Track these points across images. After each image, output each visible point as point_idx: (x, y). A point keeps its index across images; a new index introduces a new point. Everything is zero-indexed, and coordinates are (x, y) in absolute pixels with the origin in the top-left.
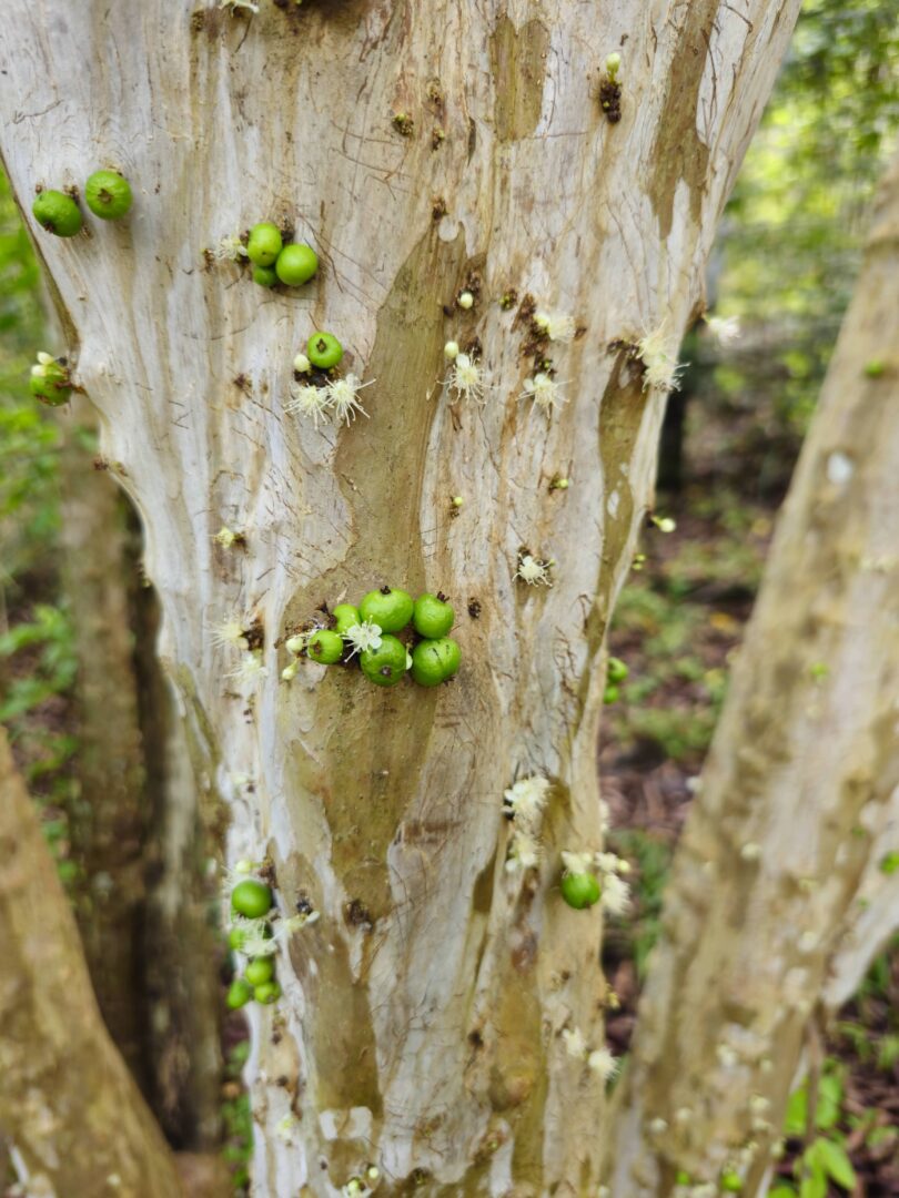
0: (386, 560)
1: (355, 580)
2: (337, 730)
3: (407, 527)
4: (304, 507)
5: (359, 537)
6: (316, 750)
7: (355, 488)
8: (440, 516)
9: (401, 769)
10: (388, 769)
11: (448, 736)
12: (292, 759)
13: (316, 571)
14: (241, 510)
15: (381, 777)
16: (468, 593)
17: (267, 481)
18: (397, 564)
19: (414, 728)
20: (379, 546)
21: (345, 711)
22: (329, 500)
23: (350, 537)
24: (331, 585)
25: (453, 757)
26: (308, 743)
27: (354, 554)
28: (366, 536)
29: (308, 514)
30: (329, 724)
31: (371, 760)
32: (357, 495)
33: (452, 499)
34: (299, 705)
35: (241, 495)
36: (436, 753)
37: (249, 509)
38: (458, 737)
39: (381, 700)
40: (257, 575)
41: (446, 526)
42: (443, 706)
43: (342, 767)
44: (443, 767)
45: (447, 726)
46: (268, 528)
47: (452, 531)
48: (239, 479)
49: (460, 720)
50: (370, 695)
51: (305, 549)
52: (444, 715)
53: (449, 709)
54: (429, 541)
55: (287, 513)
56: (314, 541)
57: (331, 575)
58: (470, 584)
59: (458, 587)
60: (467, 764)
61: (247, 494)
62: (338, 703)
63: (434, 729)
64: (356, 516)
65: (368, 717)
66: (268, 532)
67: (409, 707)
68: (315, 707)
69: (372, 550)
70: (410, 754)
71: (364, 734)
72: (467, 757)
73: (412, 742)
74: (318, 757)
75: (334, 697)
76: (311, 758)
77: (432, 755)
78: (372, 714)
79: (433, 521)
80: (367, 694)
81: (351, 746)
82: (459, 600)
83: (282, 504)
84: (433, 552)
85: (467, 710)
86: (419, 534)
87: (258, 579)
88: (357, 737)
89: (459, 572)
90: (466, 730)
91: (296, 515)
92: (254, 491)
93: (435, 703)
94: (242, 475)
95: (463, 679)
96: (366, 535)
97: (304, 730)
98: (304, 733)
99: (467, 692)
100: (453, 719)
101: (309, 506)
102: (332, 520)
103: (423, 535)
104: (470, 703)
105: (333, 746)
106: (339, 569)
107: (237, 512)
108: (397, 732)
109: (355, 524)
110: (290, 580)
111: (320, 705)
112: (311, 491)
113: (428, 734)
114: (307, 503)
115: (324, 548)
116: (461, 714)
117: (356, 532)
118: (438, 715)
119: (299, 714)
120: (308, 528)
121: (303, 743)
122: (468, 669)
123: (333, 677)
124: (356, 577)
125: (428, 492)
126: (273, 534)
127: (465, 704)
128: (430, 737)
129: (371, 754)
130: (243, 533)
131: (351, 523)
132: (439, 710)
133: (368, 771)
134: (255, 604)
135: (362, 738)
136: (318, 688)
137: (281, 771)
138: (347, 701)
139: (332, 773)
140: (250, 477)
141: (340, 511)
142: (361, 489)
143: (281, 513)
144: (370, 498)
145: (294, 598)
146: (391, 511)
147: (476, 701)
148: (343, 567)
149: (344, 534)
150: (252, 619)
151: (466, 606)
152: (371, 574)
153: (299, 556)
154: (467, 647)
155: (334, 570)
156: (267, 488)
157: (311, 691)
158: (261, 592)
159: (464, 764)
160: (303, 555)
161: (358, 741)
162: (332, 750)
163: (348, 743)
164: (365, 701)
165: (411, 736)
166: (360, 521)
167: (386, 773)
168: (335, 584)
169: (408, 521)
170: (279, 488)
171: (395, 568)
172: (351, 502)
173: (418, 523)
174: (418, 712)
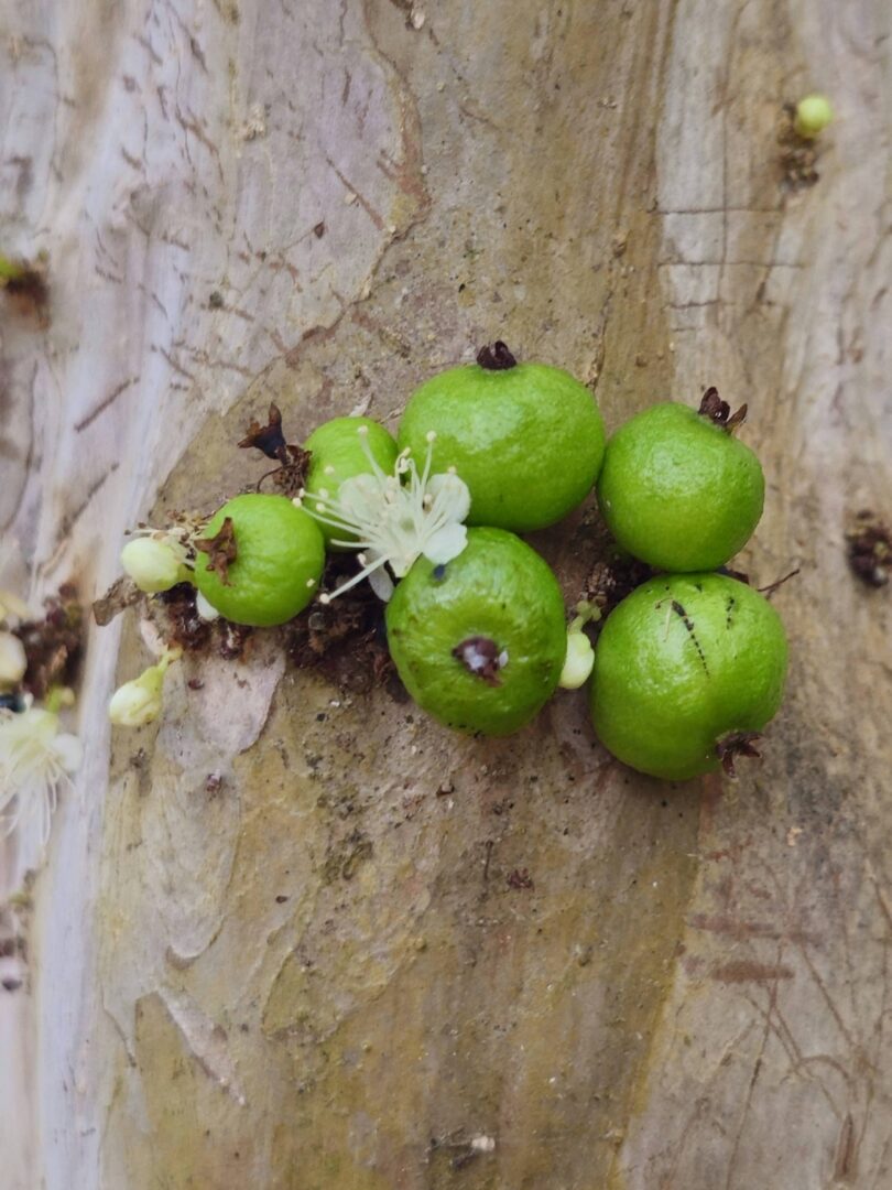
0: (520, 294)
1: (400, 361)
2: (301, 948)
3: (609, 179)
4: (239, 112)
5: (426, 201)
6: (220, 1033)
7: (419, 20)
8: (742, 162)
9: (547, 1133)
10: (495, 1131)
11: (743, 1018)
12: (133, 1080)
13: (266, 346)
14: (41, 173)
15: (466, 1160)
16: (851, 491)
17: (131, 59)
18: (561, 311)
19: (599, 966)
20: (496, 241)
21: (338, 870)
22: (325, 74)
23: (391, 204)
24: (316, 386)
25: (759, 1110)
26: (193, 1009)
27: (403, 267)
28: (449, 199)
29: (252, 137)
30: (277, 926)
31: (427, 1081)
32: (425, 44)
33: (792, 110)
34: (170, 856)
35: (43, 117)
36: (688, 1083)
37: (67, 167)
38: (783, 1032)
39: (474, 831)
40: (76, 413)
41: (768, 215)
42: (724, 890)
43: (315, 1109)
44: (718, 1145)
45: (739, 972)
46: (119, 220)
47: (790, 240)
48: (37, 61)
49: (792, 958)
50: (432, 807)
51: (238, 274)
52: (724, 927)
53: (745, 908)
54: (693, 246)
55: (184, 151)
56: (266, 240)
57: (315, 353)
58: (855, 461)
59: (809, 461)
60: (819, 1153)
61: (62, 117)
62: (311, 838)
63: (681, 978)
64: (419, 125)
65: (423, 900)
66: (118, 235)
67: (583, 873)
68: (225, 858)
69: (470, 252)
70: (584, 1073)
71: (403, 971)
72: (821, 1124)
73: (591, 1020)
74: (225, 1061)
75: (297, 813)
76: (202, 1067)
77: (675, 1088)
78: (439, 887)
79: (710, 176)
80: (419, 801)
81: (351, 1015)
82: (809, 507)
83: (174, 126)
84: (706, 294)
85: (819, 922)
86: (656, 212)
87: (82, 426)
88: (378, 979)
89: (817, 409)
90: (817, 1008)
91: (213, 149)
92: (86, 104)
93: (688, 871)
94: (49, 46)
95: (809, 800)
96: (450, 196)
97: (182, 953)
98: (181, 966)
99: (822, 855)
100: (763, 952)
101: (257, 108)
102: (331, 150)
103: (669, 219)
104: (833, 900)
105: (284, 1019)
106: (347, 328)
107: (24, 183)
108: (533, 971)
109: (413, 155)
110: (181, 397)
111: (244, 849)
112: (266, 50)
113: (659, 996)
114: (251, 96)
115: (299, 257)
116: (799, 937)
117: (415, 184)
118: (701, 922)
119: (170, 890)
120: (251, 193)
121: (174, 1007)
122: (834, 768)
123: (297, 725)
124: (405, 352)
125: (694, 59)
126: (136, 239)
127: (813, 898)
128: (668, 1010)
129: (431, 1059)
130: (43, 257)
131: (398, 155)
132: (704, 903)
133: (413, 1135)
134: (65, 530)
135: (395, 985)
136: (242, 775)
137: (96, 1138)
138: (346, 827)
139: (278, 1134)
140: (77, 48)
141: (362, 113)
142: (439, 24)
143: (167, 156)
144: (474, 55)
145: (187, 457)
146: (547, 107)
147: (863, 901)
148: (361, 319)
149: (369, 196)
150: (51, 588)
151: (837, 537)
152: (458, 340)
153: (216, 302)
154: (836, 689)
155: (331, 332)
156: (130, 84)
157: (216, 788)
158: (89, 479)
159: (805, 1153)
160: (229, 298)
161: (382, 992)
162: (281, 1036)
163: (342, 1005)
164: (414, 830)
165: (591, 996)
166: (432, 145)
167: (483, 1143)
168: (328, 384)
169: (610, 153)
170: (165, 74)
171: (551, 324)
172: (403, 73)
173: (651, 168)
174: (620, 897)
